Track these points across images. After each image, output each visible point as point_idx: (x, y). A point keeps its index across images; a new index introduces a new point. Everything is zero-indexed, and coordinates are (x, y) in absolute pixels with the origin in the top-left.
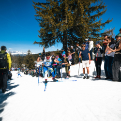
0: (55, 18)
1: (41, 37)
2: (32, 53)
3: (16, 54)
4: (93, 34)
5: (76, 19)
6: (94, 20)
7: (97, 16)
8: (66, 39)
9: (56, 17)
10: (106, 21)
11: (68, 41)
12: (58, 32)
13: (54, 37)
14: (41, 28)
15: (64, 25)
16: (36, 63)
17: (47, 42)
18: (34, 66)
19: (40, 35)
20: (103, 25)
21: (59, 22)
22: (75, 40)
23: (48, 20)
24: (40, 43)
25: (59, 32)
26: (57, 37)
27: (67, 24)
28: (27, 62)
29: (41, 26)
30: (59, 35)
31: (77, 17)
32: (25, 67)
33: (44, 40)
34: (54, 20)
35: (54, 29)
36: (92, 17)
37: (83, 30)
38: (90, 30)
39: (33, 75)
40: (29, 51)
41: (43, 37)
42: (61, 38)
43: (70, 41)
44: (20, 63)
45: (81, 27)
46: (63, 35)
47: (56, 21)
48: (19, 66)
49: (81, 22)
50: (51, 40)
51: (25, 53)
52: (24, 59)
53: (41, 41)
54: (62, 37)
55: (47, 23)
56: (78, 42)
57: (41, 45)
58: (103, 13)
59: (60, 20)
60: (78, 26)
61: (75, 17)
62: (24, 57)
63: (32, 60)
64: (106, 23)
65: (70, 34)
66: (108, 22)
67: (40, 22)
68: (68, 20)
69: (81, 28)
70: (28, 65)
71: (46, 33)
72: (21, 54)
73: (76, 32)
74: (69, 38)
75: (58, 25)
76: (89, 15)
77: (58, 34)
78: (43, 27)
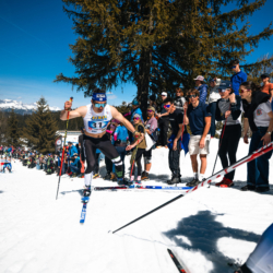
0: (118, 11)
1: (76, 62)
2: (52, 109)
3: (3, 106)
4: (224, 66)
5: (179, 21)
6: (229, 26)
7: (237, 14)
8: (147, 75)
9: (122, 9)
10: (261, 31)
11: (154, 81)
12: (126, 53)
13: (113, 64)
14: (81, 37)
15: (144, 35)
16: (60, 137)
17: (94, 79)
18: (54, 145)
19: (74, 56)
20: (253, 41)
21: (130, 24)
22: (171, 80)
23: (99, 16)
24: (74, 81)
25: (129, 52)
26: (124, 66)
27: (153, 31)
28: (36, 131)
29: (80, 32)
30: (128, 62)
31: (181, 15)
32: (29, 145)
33: (86, 71)
34: (116, 16)
35: (115, 43)
36: (224, 17)
37: (196, 52)
38: (215, 54)
39: (50, 168)
40: (42, 102)
41: (82, 64)
42: (134, 70)
43: (158, 82)
44: (15, 134)
45: (189, 42)
46: (140, 62)
47: (122, 21)
48: (9, 141)
49: (191, 28)
50: (105, 73)
51: (30, 107)
52: (28, 122)
53: (77, 76)
54: (138, 66)
55: (95, 24)
56: (182, 86)
57: (76, 87)
58: (255, 6)
59: (133, 18)
60: (182, 40)
61: (177, 15)
62: (27, 116)
63: (48, 126)
64: (261, 35)
65: (159, 60)
66: (266, 34)
67: (78, 20)
68: (155, 19)
69: (191, 46)
70: (37, 140)
71: (91, 53)
72: (20, 107)
73: (177, 55)
74: (154, 71)
75: (126, 32)
76: (216, 10)
77: (127, 58)
78: (85, 34)
